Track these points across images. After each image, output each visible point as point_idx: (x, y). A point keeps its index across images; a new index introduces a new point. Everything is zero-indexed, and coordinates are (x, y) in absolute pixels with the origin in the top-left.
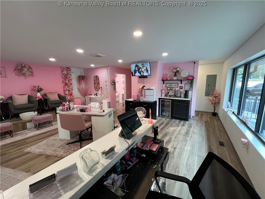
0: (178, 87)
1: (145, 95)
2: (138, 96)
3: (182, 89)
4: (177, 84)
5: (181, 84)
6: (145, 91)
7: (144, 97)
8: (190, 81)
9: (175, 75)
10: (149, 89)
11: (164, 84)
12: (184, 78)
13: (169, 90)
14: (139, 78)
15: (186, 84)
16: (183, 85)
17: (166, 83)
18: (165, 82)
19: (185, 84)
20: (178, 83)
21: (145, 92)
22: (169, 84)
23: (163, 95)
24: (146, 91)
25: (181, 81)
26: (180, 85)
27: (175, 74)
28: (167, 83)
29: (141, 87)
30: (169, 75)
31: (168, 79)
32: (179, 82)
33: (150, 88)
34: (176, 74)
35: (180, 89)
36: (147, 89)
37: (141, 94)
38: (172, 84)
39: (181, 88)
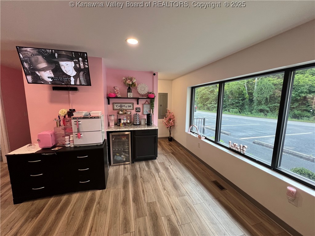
0: (133, 109)
1: (78, 131)
2: (55, 135)
3: (139, 112)
4: (131, 105)
5: (138, 104)
6: (80, 123)
7: (79, 136)
8: (149, 100)
9: (129, 90)
10: (91, 118)
11: (109, 104)
12: (143, 95)
13: (121, 114)
14: (53, 90)
15: (145, 104)
16: (140, 106)
17: (113, 103)
18: (112, 101)
19: (143, 104)
20: (133, 103)
21: (78, 124)
22: (119, 105)
23: (112, 124)
24: (82, 121)
25: (138, 99)
26: (136, 106)
27: (129, 88)
28: (115, 103)
29: (63, 111)
30: (118, 89)
31: (118, 96)
32: (135, 102)
33: (92, 115)
34: (131, 88)
35: (137, 112)
36: (84, 118)
37: (65, 129)
38: (124, 105)
39: (138, 110)
